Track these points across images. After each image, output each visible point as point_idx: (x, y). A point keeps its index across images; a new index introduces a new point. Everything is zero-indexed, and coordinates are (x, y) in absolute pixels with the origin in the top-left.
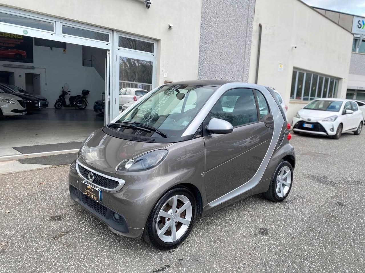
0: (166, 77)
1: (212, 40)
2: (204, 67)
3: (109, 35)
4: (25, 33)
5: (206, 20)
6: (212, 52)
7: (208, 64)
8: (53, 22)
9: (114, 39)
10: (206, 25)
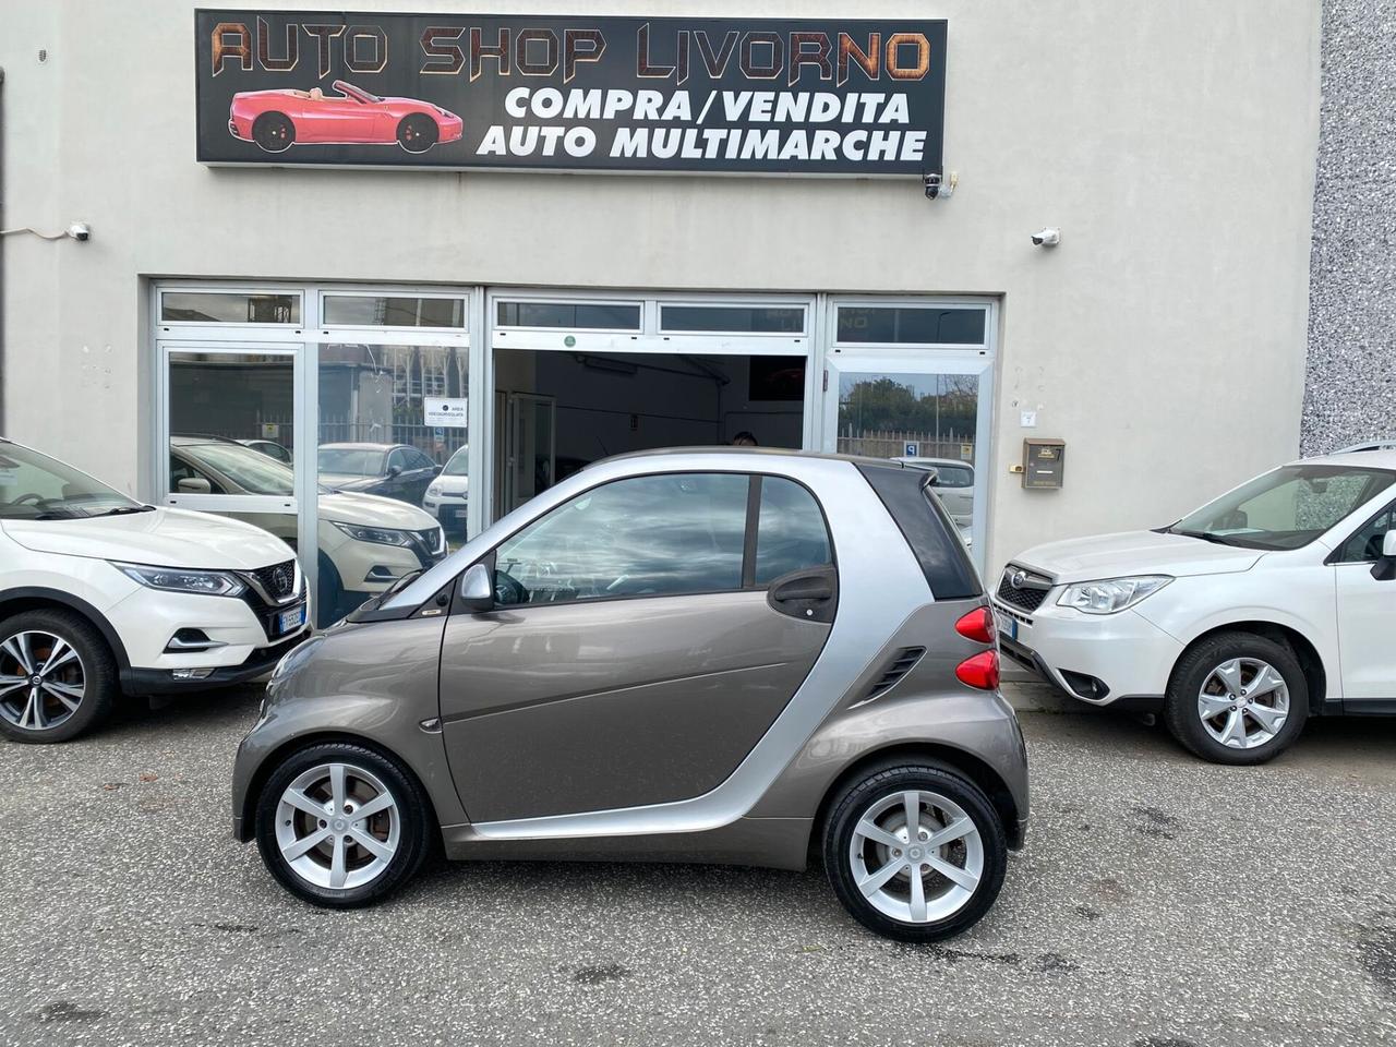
0: (1032, 423)
1: (1385, 241)
2: (1338, 364)
3: (806, 311)
4: (568, 345)
5: (1347, 159)
6: (1382, 291)
7: (1362, 348)
8: (638, 304)
9: (821, 320)
10: (1348, 182)
